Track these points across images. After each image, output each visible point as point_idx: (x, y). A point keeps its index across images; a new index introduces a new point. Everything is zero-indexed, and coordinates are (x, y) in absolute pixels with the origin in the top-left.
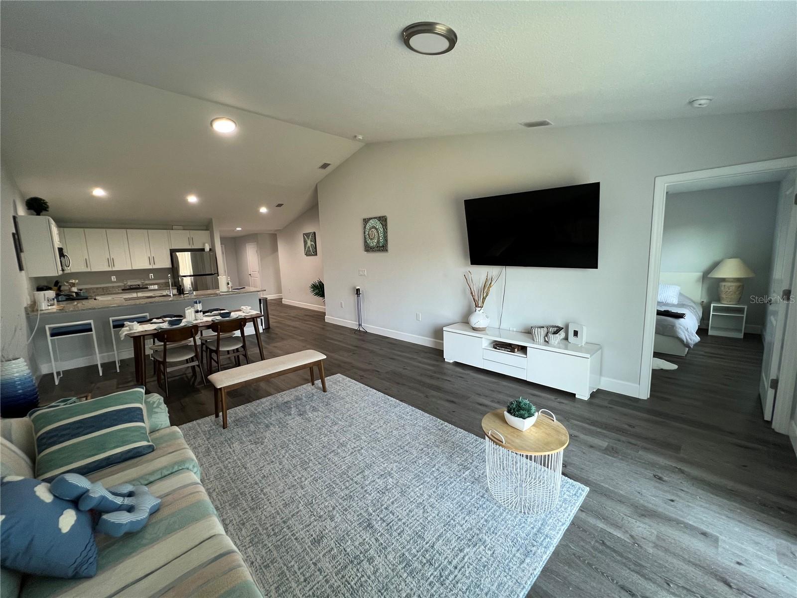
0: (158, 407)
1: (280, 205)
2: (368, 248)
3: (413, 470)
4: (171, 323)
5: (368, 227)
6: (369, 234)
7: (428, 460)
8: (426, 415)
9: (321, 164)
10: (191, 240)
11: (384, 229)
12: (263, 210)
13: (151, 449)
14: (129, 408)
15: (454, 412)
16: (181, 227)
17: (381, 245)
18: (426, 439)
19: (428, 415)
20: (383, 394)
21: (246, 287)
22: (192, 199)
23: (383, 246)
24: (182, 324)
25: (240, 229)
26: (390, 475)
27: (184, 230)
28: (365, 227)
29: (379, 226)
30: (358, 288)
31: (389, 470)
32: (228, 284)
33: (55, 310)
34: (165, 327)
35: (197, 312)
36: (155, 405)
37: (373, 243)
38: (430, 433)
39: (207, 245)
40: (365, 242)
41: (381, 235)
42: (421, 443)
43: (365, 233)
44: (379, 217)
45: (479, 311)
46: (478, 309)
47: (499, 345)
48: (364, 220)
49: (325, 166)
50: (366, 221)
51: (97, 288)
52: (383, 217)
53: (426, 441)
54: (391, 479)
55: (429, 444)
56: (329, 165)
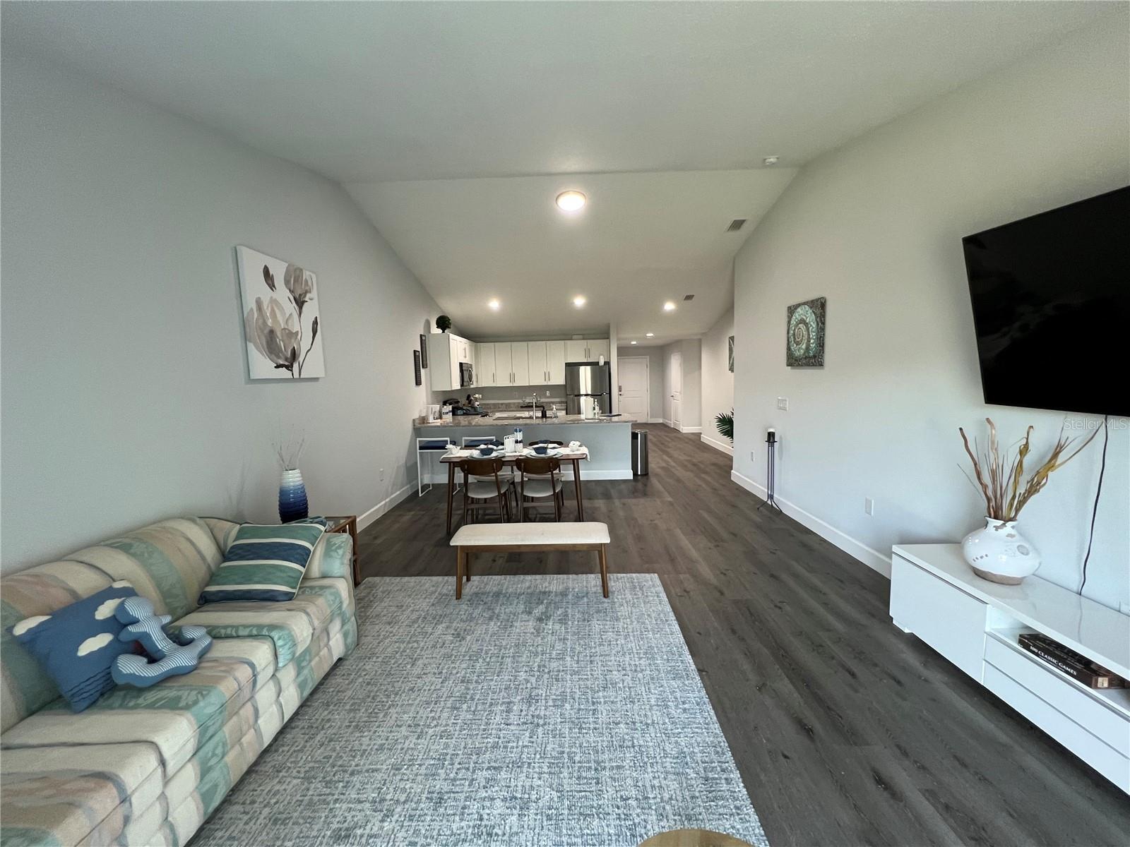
0: (335, 550)
1: (689, 298)
2: (793, 361)
3: (564, 831)
4: (483, 452)
5: (793, 322)
6: (794, 334)
7: (612, 831)
8: (716, 728)
9: (729, 223)
10: (588, 352)
11: (817, 322)
12: (669, 306)
13: (289, 597)
14: (291, 543)
15: (786, 757)
16: (581, 337)
17: (811, 354)
18: (656, 782)
19: (718, 731)
20: (682, 640)
21: (623, 414)
22: (579, 302)
23: (815, 357)
24: (494, 454)
25: (652, 335)
26: (521, 809)
27: (583, 339)
28: (789, 322)
29: (811, 318)
30: (771, 430)
31: (533, 797)
32: (594, 409)
33: (439, 424)
34: (475, 456)
35: (517, 442)
36: (334, 548)
37: (799, 351)
38: (678, 774)
39: (602, 357)
40: (789, 349)
41: (813, 335)
42: (640, 784)
43: (788, 333)
44: (812, 301)
45: (997, 528)
46: (994, 523)
47: (1035, 643)
48: (789, 308)
49: (737, 225)
50: (791, 310)
51: (502, 404)
52: (817, 300)
53: (653, 787)
54: (514, 818)
55: (651, 796)
56: (743, 221)
